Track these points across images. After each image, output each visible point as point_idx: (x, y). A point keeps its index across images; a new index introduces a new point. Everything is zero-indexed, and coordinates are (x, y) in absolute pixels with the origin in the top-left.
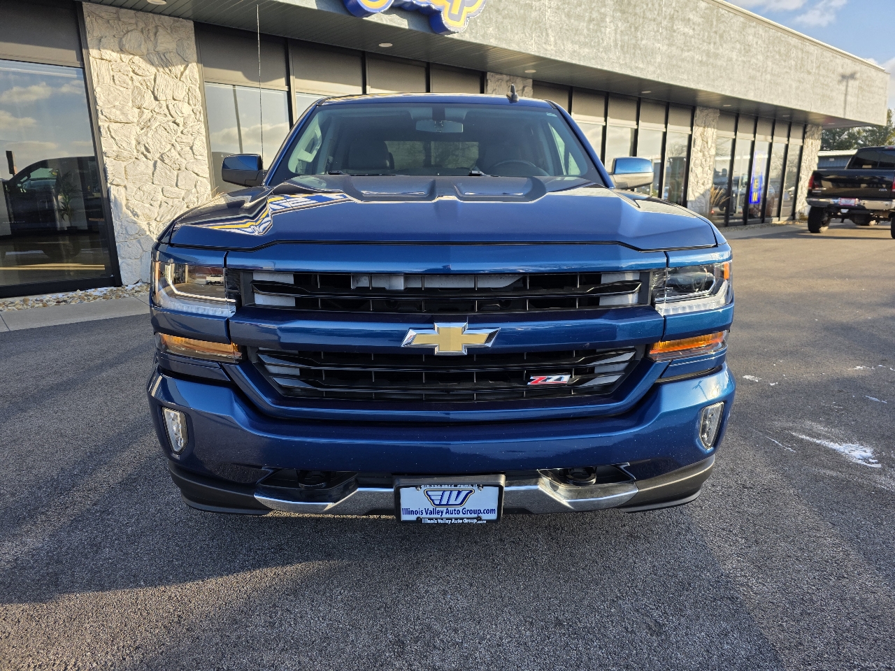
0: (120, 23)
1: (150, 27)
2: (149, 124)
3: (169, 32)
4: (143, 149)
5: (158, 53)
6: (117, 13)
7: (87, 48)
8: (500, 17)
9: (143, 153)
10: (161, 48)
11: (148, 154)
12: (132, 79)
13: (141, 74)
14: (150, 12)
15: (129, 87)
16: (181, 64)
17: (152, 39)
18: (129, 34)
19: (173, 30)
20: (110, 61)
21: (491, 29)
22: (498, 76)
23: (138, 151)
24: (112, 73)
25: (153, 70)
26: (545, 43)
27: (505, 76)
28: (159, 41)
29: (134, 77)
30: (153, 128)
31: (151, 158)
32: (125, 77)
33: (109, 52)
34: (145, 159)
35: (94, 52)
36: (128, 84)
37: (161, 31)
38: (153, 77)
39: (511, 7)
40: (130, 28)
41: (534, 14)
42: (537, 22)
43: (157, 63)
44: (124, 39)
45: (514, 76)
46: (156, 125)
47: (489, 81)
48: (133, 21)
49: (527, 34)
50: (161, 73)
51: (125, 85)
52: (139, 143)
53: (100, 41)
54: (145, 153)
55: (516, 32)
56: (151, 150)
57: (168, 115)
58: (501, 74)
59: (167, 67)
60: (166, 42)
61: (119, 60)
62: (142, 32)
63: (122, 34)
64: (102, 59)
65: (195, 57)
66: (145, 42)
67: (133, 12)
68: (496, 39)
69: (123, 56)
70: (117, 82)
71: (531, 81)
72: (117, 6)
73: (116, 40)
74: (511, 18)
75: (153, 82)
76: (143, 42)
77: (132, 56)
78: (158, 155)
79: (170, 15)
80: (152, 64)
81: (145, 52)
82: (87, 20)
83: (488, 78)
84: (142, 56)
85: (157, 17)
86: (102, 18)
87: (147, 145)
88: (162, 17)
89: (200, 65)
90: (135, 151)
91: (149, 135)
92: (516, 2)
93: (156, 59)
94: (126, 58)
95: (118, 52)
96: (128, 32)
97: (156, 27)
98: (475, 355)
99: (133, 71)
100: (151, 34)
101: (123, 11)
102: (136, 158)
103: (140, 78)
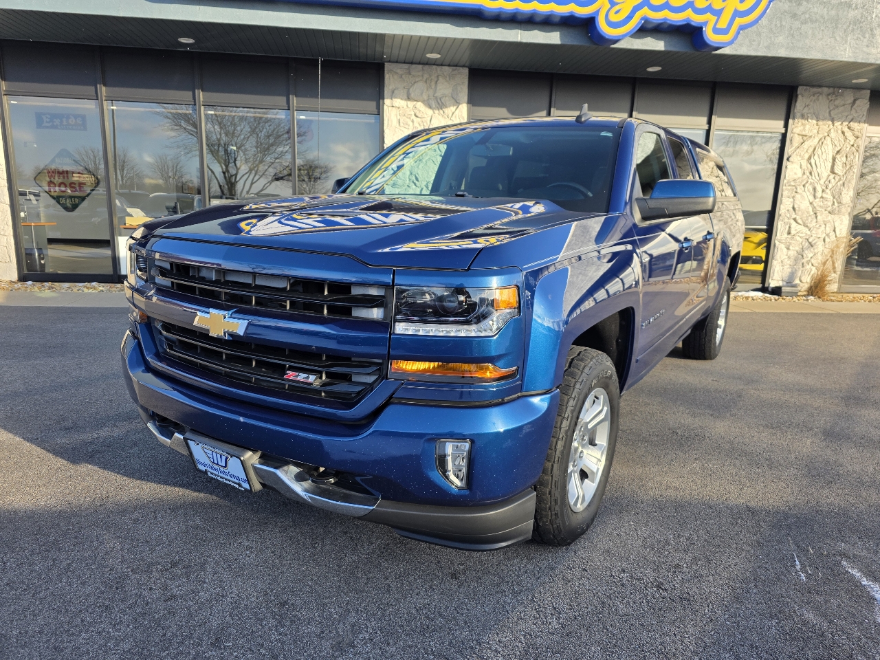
0: (410, 76)
1: (433, 77)
2: (421, 158)
3: (448, 79)
4: (414, 178)
5: (436, 98)
6: (408, 69)
7: (384, 99)
8: (797, 24)
9: (413, 182)
10: (439, 94)
11: (417, 182)
12: (413, 121)
13: (420, 116)
14: (434, 64)
15: (410, 128)
16: (453, 106)
17: (433, 87)
18: (416, 85)
19: (452, 77)
20: (399, 108)
21: (781, 38)
22: (815, 90)
23: (410, 180)
24: (399, 117)
25: (430, 112)
26: (867, 46)
27: (825, 90)
28: (438, 88)
29: (415, 120)
30: (424, 161)
31: (419, 185)
32: (408, 120)
33: (399, 100)
34: (414, 186)
35: (387, 102)
36: (409, 126)
37: (440, 78)
38: (429, 119)
39: (816, 10)
40: (417, 80)
41: (852, 14)
42: (856, 21)
43: (434, 106)
44: (411, 89)
45: (839, 87)
46: (427, 158)
47: (800, 96)
48: (420, 74)
49: (838, 38)
50: (437, 115)
51: (407, 126)
52: (411, 174)
53: (393, 92)
54: (415, 181)
55: (821, 37)
56: (419, 180)
57: (438, 150)
58: (820, 86)
59: (441, 109)
60: (444, 88)
61: (405, 107)
62: (426, 82)
63: (411, 85)
64: (393, 107)
65: (466, 98)
66: (427, 90)
67: (420, 66)
68: (787, 48)
69: (409, 102)
70: (402, 124)
71: (869, 91)
72: (409, 63)
73: (406, 91)
74: (812, 22)
75: (429, 123)
76: (425, 90)
77: (415, 102)
78: (425, 183)
79: (449, 65)
80: (430, 107)
81: (426, 98)
82: (387, 76)
83: (799, 92)
84: (423, 102)
85: (439, 68)
86: (397, 73)
87: (417, 175)
88: (443, 67)
89: (469, 105)
90: (408, 180)
91: (420, 167)
92: (825, 3)
93: (433, 104)
94: (411, 104)
95: (405, 100)
96: (415, 83)
97: (438, 76)
98: (234, 341)
99: (415, 115)
100: (433, 83)
101: (414, 66)
102: (408, 186)
103: (419, 120)
